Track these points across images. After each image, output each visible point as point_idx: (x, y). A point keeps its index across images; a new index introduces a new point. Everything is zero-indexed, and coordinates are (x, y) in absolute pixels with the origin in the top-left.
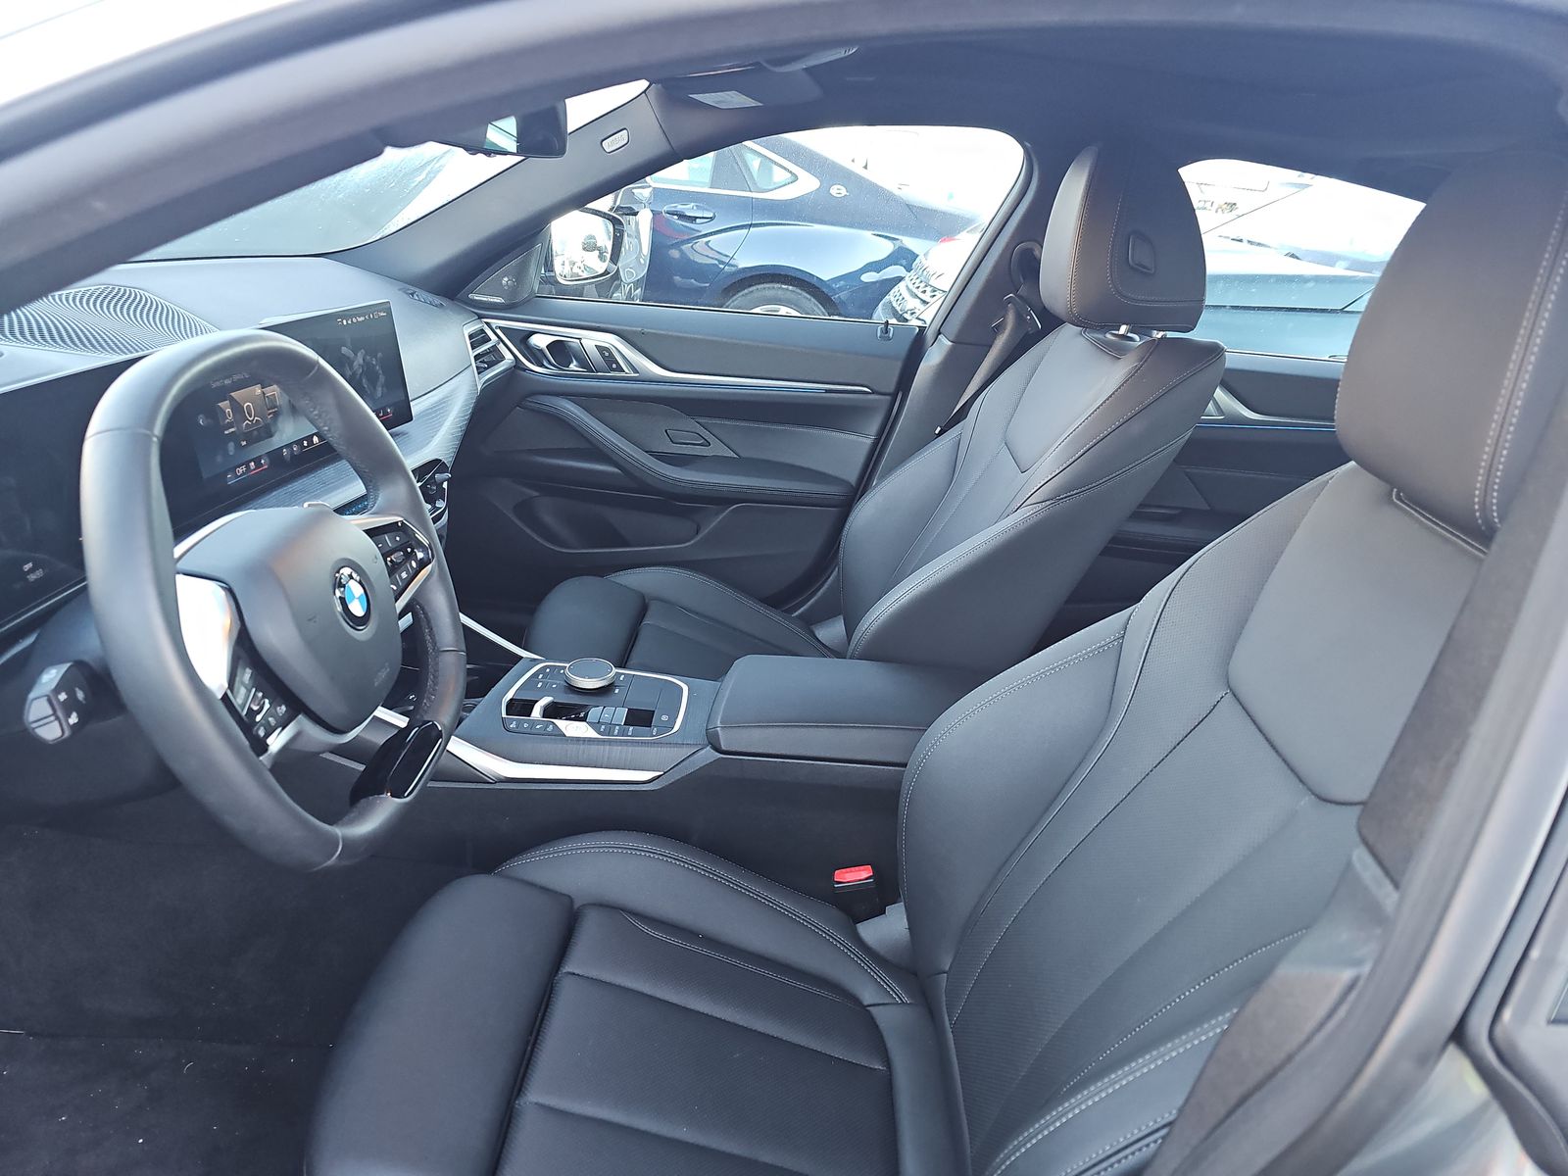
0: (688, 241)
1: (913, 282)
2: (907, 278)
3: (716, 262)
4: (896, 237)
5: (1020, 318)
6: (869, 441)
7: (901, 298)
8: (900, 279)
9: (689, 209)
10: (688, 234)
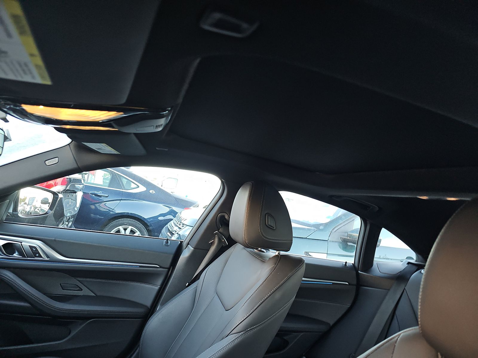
0: (98, 203)
1: (176, 221)
2: (174, 220)
3: (108, 211)
4: (171, 207)
5: (220, 240)
6: (157, 288)
7: (172, 226)
8: (172, 219)
9: (100, 193)
10: (99, 201)
